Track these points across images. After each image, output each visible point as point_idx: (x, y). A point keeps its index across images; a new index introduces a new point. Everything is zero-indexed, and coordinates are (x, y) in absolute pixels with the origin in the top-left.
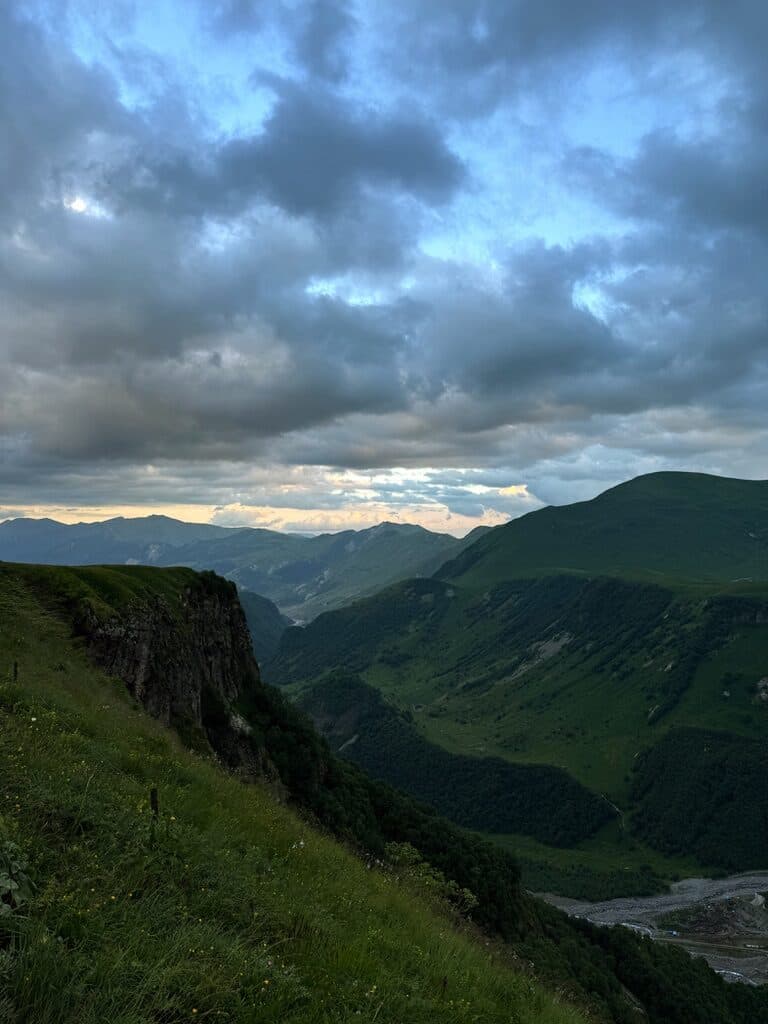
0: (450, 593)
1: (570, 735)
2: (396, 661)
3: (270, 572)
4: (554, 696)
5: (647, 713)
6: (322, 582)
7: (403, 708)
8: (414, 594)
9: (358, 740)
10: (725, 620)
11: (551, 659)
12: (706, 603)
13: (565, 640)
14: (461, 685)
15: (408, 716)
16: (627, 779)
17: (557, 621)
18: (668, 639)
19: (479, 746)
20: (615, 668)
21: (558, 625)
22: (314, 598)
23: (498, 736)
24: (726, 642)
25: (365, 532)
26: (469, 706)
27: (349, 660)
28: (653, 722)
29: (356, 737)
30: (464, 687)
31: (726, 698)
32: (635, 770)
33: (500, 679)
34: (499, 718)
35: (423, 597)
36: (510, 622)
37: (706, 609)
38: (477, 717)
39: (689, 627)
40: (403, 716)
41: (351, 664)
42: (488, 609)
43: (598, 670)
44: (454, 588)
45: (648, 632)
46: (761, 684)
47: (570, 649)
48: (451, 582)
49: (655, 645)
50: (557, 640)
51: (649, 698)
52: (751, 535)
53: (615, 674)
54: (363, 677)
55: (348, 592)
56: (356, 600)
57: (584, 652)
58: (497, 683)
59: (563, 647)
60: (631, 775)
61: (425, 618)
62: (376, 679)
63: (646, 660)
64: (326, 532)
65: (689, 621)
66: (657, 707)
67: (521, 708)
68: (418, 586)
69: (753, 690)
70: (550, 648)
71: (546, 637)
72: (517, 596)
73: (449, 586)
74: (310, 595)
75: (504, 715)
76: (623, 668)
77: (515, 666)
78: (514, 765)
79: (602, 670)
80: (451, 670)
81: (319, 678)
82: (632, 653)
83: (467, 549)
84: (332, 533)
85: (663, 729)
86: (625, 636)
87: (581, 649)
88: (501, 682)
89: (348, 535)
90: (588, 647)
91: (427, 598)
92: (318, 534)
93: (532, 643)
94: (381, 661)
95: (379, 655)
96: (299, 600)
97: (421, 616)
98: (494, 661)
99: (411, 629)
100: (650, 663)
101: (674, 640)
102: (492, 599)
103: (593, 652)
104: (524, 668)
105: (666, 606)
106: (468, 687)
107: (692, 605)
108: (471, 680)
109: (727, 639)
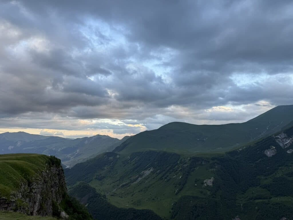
0: (118, 156)
1: (153, 199)
2: (100, 179)
3: (59, 150)
4: (149, 187)
5: (175, 191)
6: (76, 153)
7: (102, 194)
8: (107, 157)
9: (89, 205)
10: (194, 163)
11: (148, 176)
12: (189, 158)
13: (152, 170)
14: (121, 185)
15: (105, 196)
16: (170, 212)
17: (149, 164)
18: (180, 169)
19: (127, 204)
20: (166, 178)
21: (149, 165)
22: (74, 159)
23: (132, 201)
24: (195, 170)
25: (91, 138)
26: (123, 192)
27: (85, 179)
28: (177, 194)
29: (88, 204)
30: (122, 186)
31: (196, 186)
32: (172, 209)
33: (133, 183)
34: (132, 195)
35: (110, 158)
36: (136, 165)
37: (189, 160)
38: (126, 195)
39: (185, 165)
40: (103, 197)
41: (86, 180)
42: (129, 161)
43: (161, 178)
44: (119, 155)
45: (174, 167)
46: (205, 181)
47: (153, 173)
48: (118, 153)
49: (176, 171)
50: (149, 170)
51: (175, 187)
52: (198, 139)
53: (166, 180)
54: (90, 184)
55: (85, 156)
56: (88, 159)
57: (157, 173)
58: (132, 184)
59: (151, 172)
60: (171, 211)
61: (110, 165)
62: (94, 184)
63: (174, 175)
64: (78, 138)
65: (185, 164)
66: (178, 189)
67: (139, 192)
68: (108, 154)
69: (203, 183)
70: (147, 173)
71: (146, 169)
72: (137, 157)
73: (117, 154)
74: (72, 158)
75: (134, 194)
76: (168, 178)
77: (137, 178)
78: (138, 210)
79: (162, 179)
80: (117, 181)
81: (75, 185)
82: (170, 173)
83: (123, 143)
84: (80, 138)
85: (179, 196)
86: (168, 169)
87: (156, 173)
88: (133, 184)
89: (86, 139)
90: (158, 172)
91: (111, 158)
92: (75, 138)
93: (142, 171)
94: (96, 179)
95: (95, 177)
96: (68, 159)
97: (109, 164)
98: (131, 177)
99: (106, 168)
100: (175, 176)
101: (181, 169)
102: (130, 158)
103: (160, 173)
104: (140, 179)
105: (179, 159)
106: (123, 186)
107: (185, 159)
108: (124, 183)
109: (195, 169)
